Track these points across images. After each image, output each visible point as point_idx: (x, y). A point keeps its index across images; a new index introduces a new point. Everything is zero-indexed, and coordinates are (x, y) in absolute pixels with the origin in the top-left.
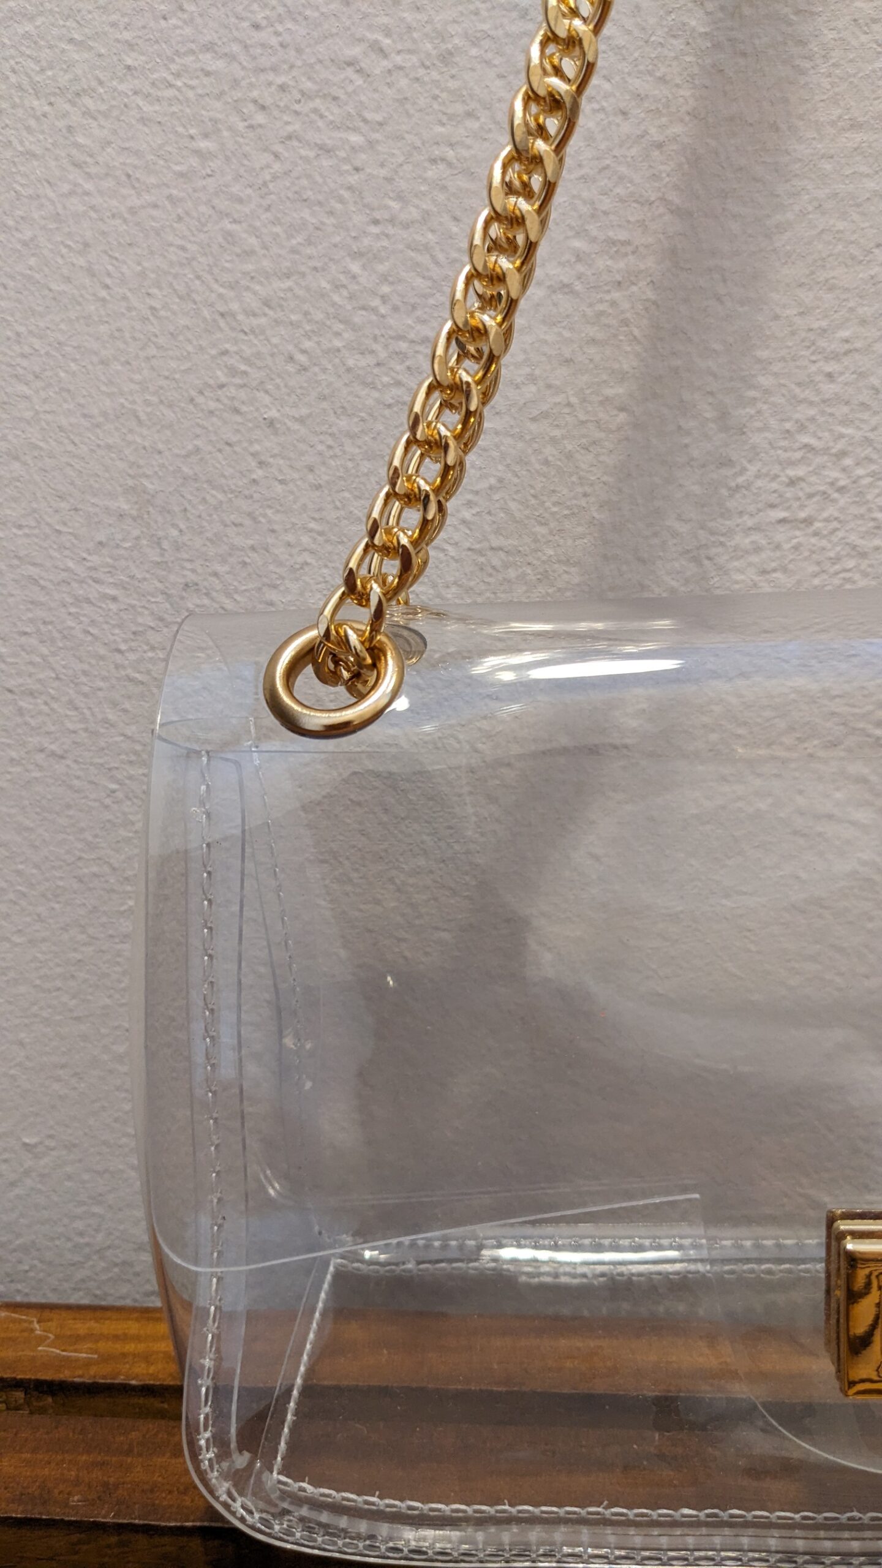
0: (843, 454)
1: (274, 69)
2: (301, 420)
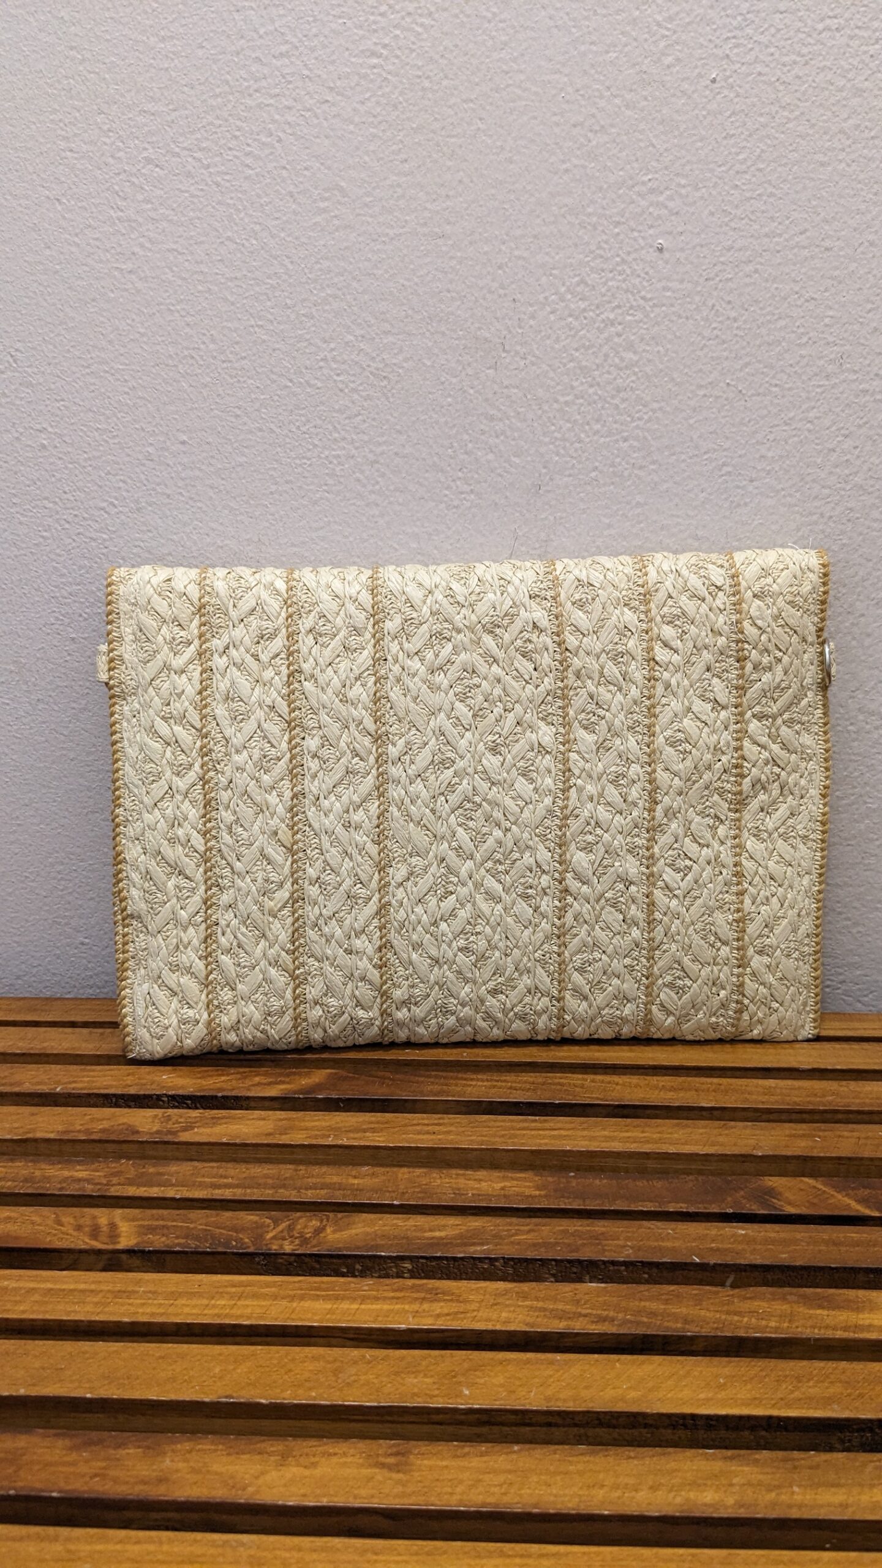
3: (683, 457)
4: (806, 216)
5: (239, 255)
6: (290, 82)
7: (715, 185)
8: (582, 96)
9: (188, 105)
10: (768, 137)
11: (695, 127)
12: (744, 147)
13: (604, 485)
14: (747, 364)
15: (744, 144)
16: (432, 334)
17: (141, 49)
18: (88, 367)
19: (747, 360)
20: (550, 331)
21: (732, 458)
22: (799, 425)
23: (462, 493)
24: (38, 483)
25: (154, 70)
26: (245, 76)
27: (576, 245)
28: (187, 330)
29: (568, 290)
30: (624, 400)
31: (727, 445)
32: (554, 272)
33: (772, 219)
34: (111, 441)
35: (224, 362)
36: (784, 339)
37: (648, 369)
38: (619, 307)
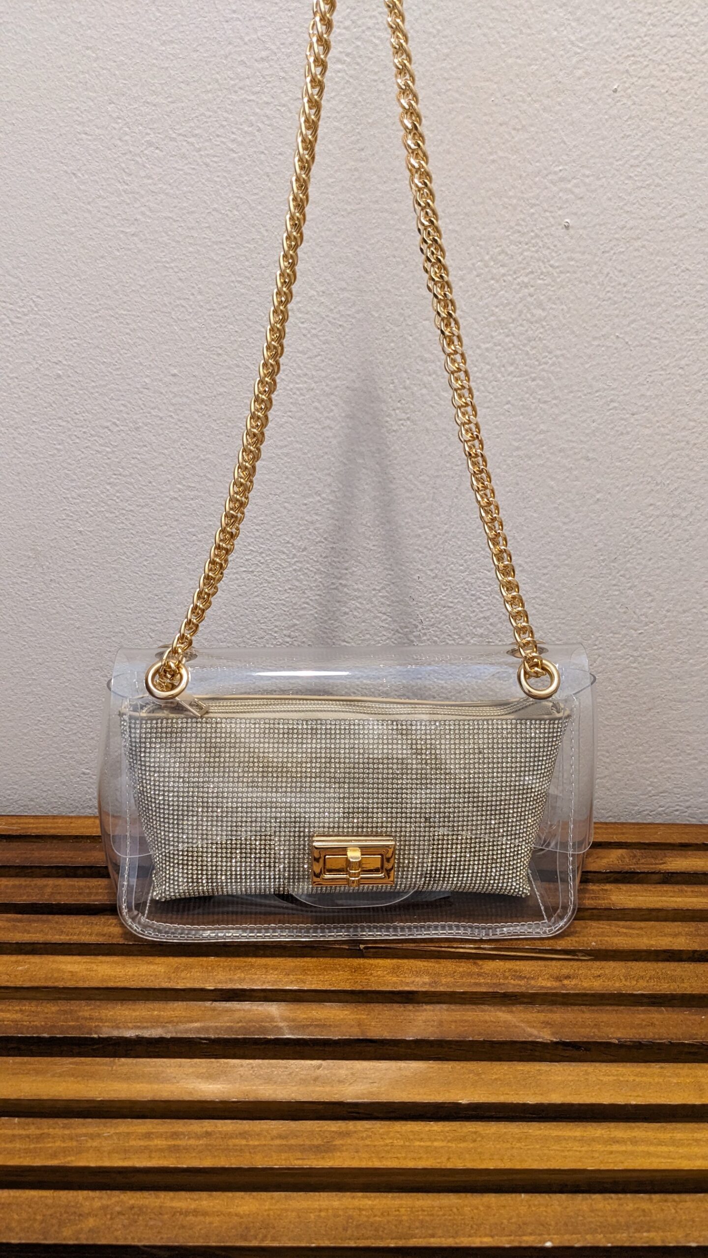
1: (82, 427)
2: (91, 532)
3: (580, 394)
4: (685, 203)
5: (224, 223)
6: (269, 82)
7: (614, 176)
8: (509, 100)
9: (184, 98)
10: (657, 138)
11: (599, 128)
12: (638, 146)
13: (515, 415)
14: (634, 321)
15: (639, 143)
16: (379, 291)
17: (146, 51)
18: (97, 312)
19: (632, 318)
20: (475, 291)
21: (618, 395)
22: (673, 370)
23: (401, 420)
24: (54, 406)
25: (156, 69)
26: (232, 76)
27: (499, 222)
28: (179, 283)
29: (492, 258)
30: (533, 348)
31: (614, 386)
32: (481, 243)
33: (658, 205)
34: (114, 372)
35: (209, 310)
36: (663, 301)
37: (553, 323)
38: (532, 272)
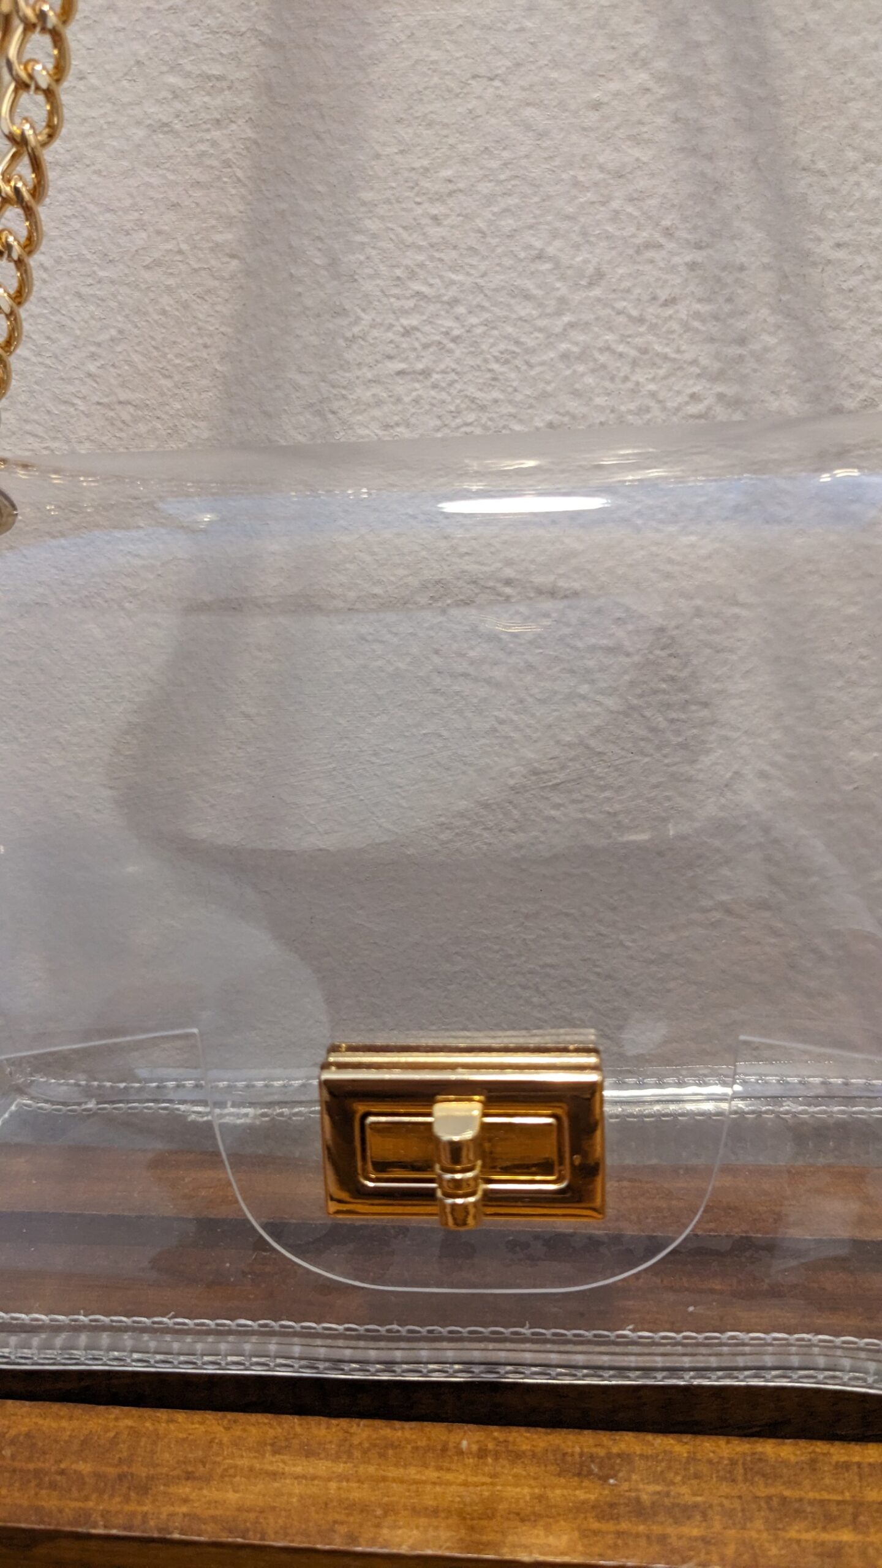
0: (455, 301)
